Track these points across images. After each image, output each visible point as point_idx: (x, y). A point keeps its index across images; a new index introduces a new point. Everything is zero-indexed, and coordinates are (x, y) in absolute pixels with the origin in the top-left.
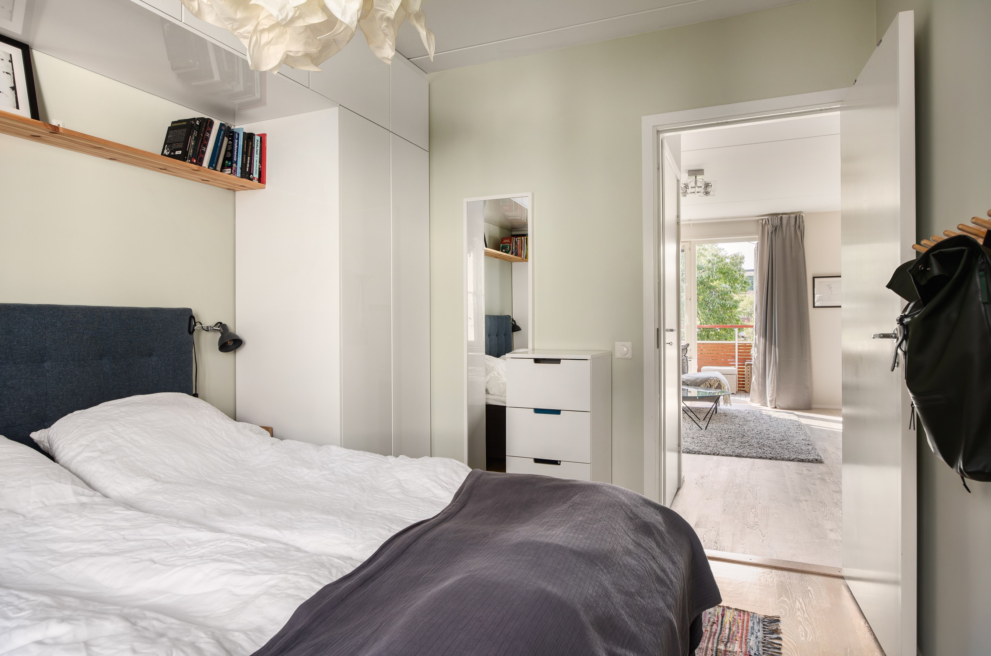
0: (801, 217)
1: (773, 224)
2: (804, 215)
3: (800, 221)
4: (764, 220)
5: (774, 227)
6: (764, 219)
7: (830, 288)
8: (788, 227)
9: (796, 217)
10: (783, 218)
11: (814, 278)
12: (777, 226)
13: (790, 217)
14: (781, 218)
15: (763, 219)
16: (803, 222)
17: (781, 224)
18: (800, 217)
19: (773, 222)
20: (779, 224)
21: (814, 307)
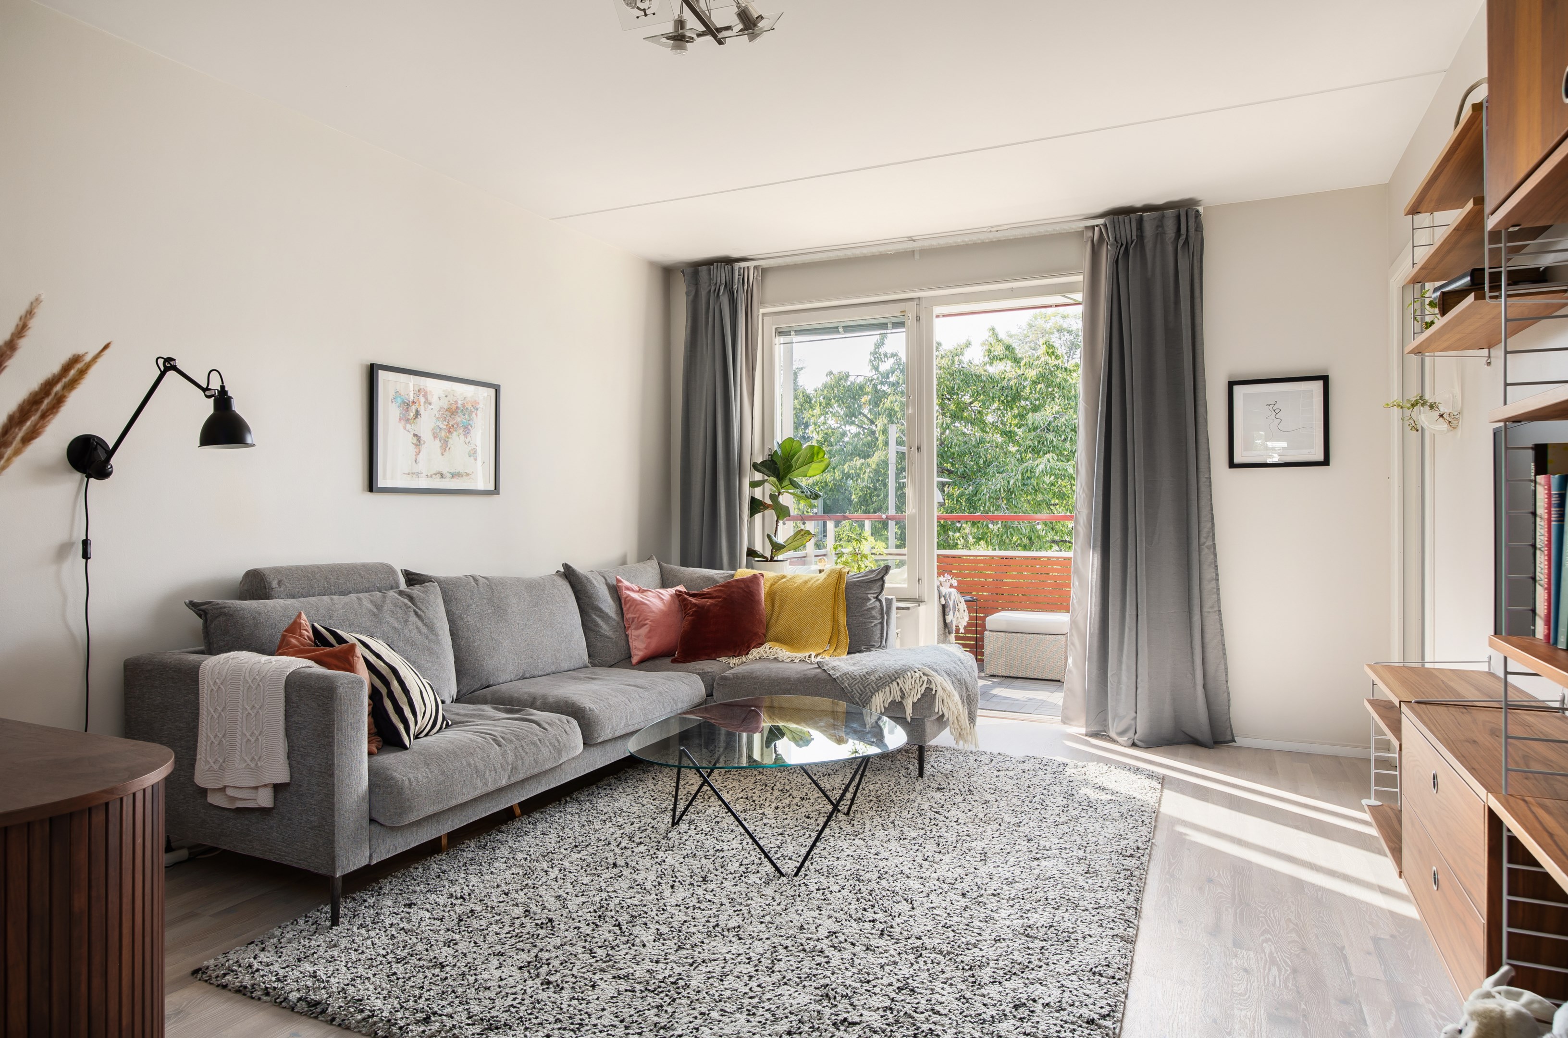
0: (1192, 214)
1: (1118, 236)
2: (1201, 209)
3: (1189, 224)
4: (1097, 229)
5: (1122, 245)
6: (1097, 226)
7: (1277, 411)
8: (1159, 246)
9: (1178, 217)
10: (1145, 219)
11: (1231, 385)
12: (1129, 242)
13: (1163, 217)
14: (1140, 221)
15: (1093, 227)
16: (1199, 228)
17: (1141, 236)
18: (1189, 213)
19: (1118, 233)
20: (1134, 237)
21: (1232, 465)
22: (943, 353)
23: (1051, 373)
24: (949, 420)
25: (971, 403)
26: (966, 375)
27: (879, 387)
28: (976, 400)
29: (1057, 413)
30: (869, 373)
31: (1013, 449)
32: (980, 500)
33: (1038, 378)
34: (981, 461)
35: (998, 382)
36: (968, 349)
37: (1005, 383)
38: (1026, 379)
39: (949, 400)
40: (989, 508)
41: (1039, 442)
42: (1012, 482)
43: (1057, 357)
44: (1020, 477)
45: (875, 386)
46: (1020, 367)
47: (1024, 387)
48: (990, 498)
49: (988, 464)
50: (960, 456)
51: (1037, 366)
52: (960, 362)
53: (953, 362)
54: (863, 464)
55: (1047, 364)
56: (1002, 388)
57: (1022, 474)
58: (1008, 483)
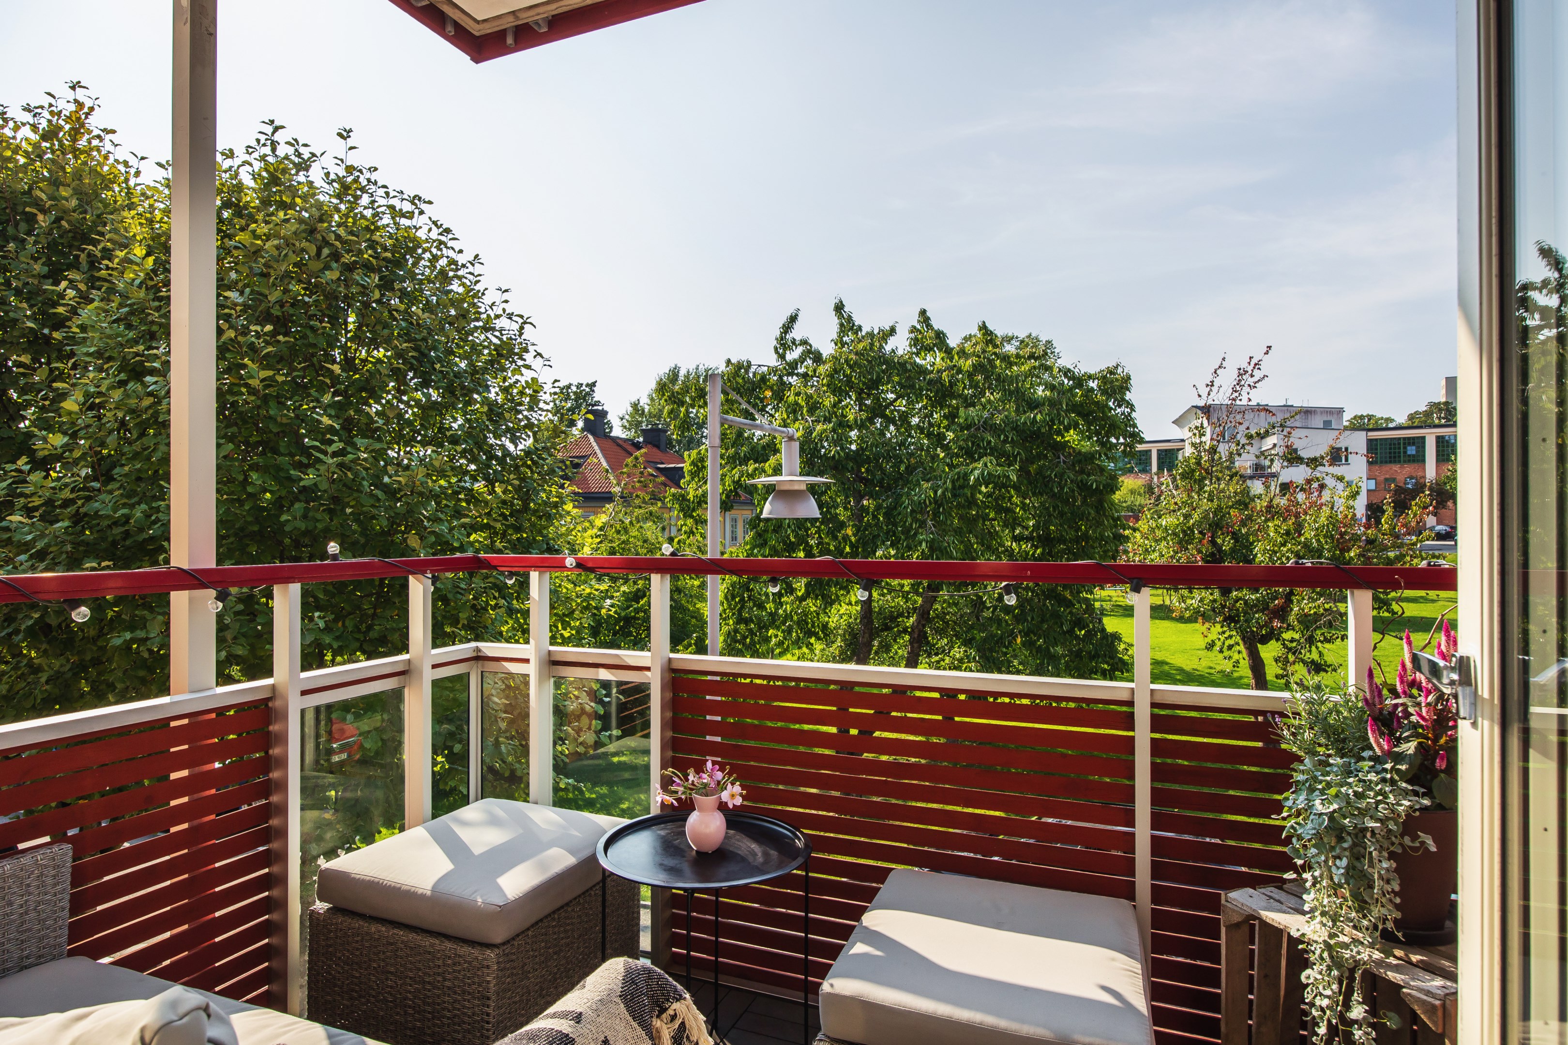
22: (862, 337)
23: (990, 362)
26: (887, 363)
27: (785, 378)
29: (996, 408)
30: (772, 361)
32: (899, 514)
33: (974, 369)
34: (903, 467)
35: (927, 374)
36: (892, 338)
37: (935, 376)
38: (959, 371)
40: (911, 525)
41: (973, 443)
42: (939, 492)
44: (950, 486)
45: (781, 377)
47: (958, 381)
48: (913, 511)
49: (910, 469)
52: (882, 349)
54: (756, 469)
56: (930, 382)
57: (953, 482)
58: (935, 493)
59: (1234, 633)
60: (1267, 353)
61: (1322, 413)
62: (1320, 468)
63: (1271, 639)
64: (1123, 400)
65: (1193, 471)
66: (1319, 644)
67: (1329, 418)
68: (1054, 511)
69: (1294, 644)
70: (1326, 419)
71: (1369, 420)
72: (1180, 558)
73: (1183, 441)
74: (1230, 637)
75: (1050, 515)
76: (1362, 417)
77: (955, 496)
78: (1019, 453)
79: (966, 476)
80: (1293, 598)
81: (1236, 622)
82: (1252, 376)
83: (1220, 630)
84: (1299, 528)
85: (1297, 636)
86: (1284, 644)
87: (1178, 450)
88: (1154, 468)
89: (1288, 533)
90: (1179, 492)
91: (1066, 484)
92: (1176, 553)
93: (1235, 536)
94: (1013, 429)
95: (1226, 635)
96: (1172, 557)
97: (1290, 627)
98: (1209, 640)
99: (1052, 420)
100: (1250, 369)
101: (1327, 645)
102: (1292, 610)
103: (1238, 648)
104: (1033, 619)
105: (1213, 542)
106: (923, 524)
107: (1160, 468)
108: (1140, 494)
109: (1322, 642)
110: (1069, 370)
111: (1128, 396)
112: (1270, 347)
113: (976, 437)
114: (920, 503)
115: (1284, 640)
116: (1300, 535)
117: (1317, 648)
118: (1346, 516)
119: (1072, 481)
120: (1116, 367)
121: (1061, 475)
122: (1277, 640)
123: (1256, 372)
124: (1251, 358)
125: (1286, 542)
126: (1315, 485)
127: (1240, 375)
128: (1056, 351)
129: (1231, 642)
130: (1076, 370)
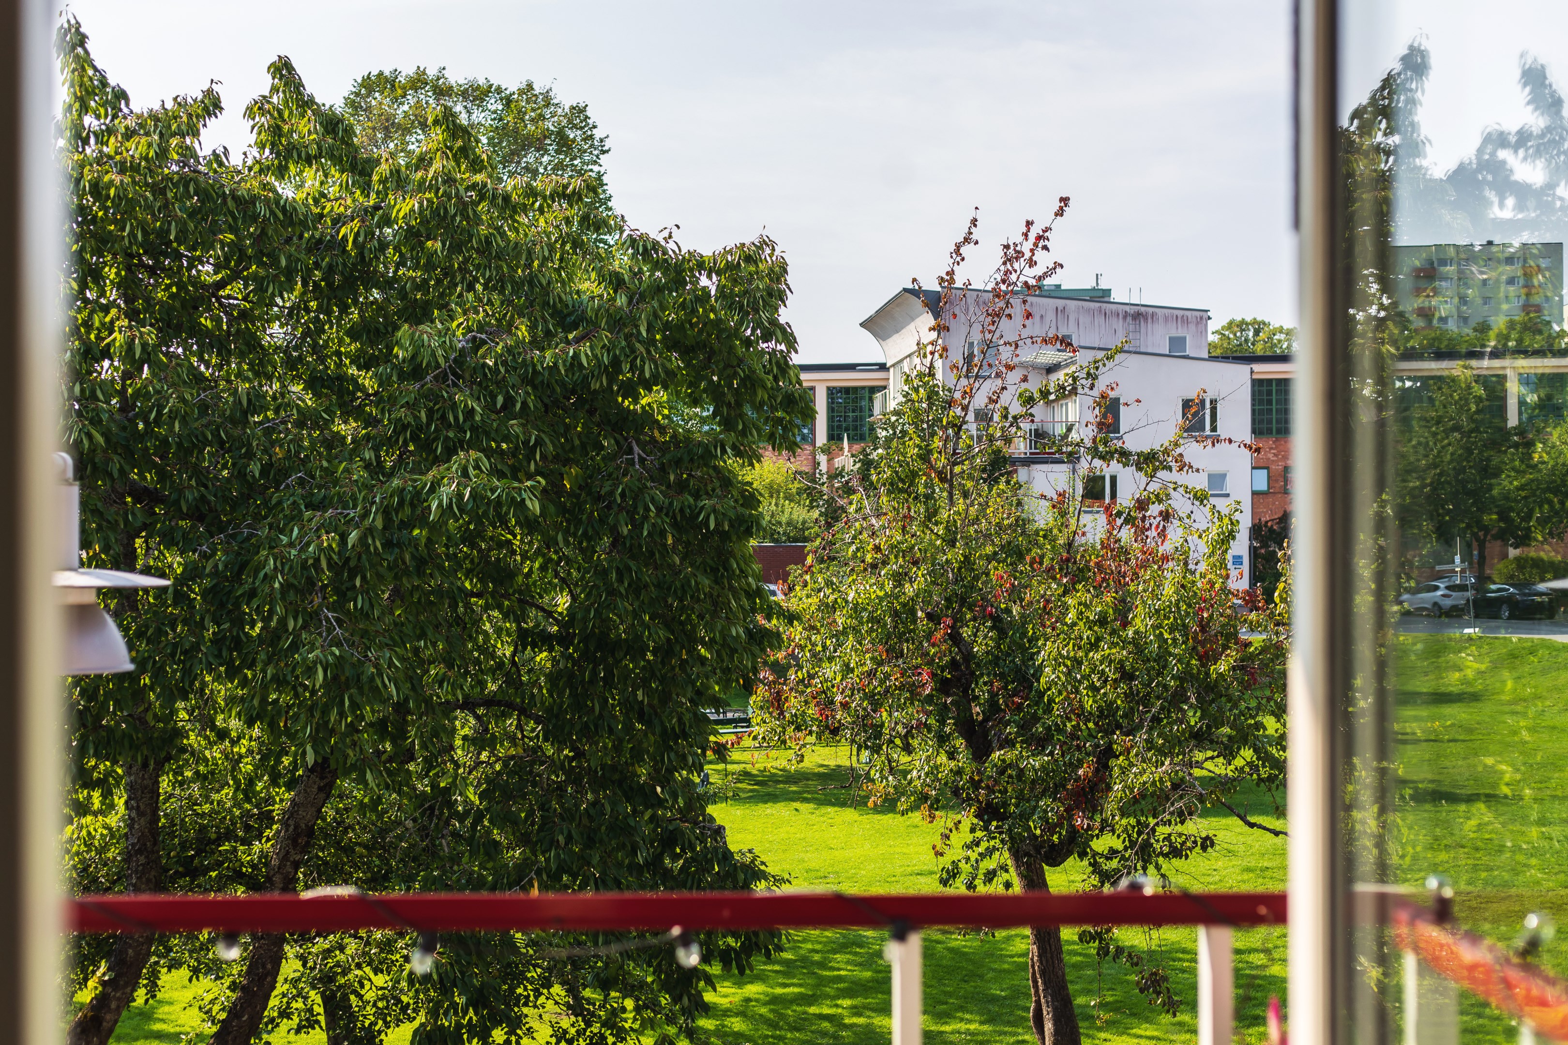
22: (131, 122)
23: (463, 207)
24: (149, 333)
25: (221, 285)
26: (205, 194)
28: (235, 276)
29: (481, 328)
31: (346, 429)
33: (424, 222)
34: (255, 468)
35: (304, 224)
36: (212, 122)
37: (325, 229)
38: (387, 221)
39: (152, 271)
40: (283, 622)
41: (430, 413)
42: (353, 536)
43: (476, 165)
44: (379, 524)
46: (366, 189)
47: (383, 246)
48: (286, 587)
49: (275, 476)
50: (189, 452)
51: (421, 186)
52: (188, 153)
53: (163, 153)
55: (450, 180)
56: (316, 245)
57: (386, 512)
58: (343, 538)
59: (996, 843)
60: (1060, 213)
61: (1166, 319)
62: (1162, 474)
63: (1069, 853)
64: (774, 323)
65: (914, 475)
66: (1161, 860)
67: (1180, 332)
68: (620, 581)
69: (1114, 864)
70: (1174, 333)
71: (1257, 332)
72: (887, 676)
73: (883, 367)
74: (990, 852)
75: (612, 592)
76: (1242, 325)
77: (388, 544)
78: (539, 442)
79: (418, 499)
80: (1112, 762)
81: (1002, 818)
82: (1032, 263)
83: (969, 838)
84: (1123, 610)
85: (1118, 845)
86: (1094, 865)
87: (873, 390)
88: (821, 438)
89: (1102, 621)
90: (883, 521)
91: (646, 518)
92: (880, 663)
93: (999, 624)
94: (526, 380)
95: (981, 849)
96: (871, 674)
97: (1106, 826)
98: (946, 861)
99: (616, 363)
100: (1026, 247)
101: (1176, 862)
102: (1109, 788)
103: (1006, 876)
104: (569, 839)
105: (955, 638)
106: (312, 619)
107: (834, 436)
108: (789, 498)
109: (1166, 856)
110: (656, 245)
111: (784, 316)
112: (1065, 200)
113: (438, 398)
114: (304, 566)
115: (1095, 854)
116: (1125, 624)
117: (1158, 867)
118: (1212, 584)
119: (659, 509)
120: (760, 248)
121: (638, 494)
122: (1082, 855)
123: (1040, 255)
124: (1029, 224)
125: (1098, 639)
126: (1154, 509)
127: (1008, 260)
128: (598, 134)
129: (990, 864)
130: (671, 245)
